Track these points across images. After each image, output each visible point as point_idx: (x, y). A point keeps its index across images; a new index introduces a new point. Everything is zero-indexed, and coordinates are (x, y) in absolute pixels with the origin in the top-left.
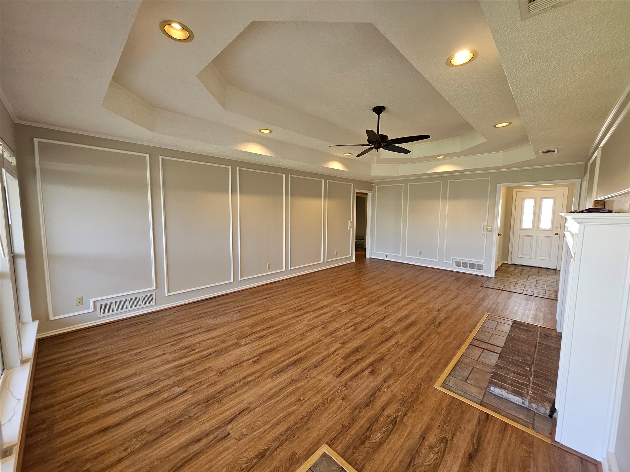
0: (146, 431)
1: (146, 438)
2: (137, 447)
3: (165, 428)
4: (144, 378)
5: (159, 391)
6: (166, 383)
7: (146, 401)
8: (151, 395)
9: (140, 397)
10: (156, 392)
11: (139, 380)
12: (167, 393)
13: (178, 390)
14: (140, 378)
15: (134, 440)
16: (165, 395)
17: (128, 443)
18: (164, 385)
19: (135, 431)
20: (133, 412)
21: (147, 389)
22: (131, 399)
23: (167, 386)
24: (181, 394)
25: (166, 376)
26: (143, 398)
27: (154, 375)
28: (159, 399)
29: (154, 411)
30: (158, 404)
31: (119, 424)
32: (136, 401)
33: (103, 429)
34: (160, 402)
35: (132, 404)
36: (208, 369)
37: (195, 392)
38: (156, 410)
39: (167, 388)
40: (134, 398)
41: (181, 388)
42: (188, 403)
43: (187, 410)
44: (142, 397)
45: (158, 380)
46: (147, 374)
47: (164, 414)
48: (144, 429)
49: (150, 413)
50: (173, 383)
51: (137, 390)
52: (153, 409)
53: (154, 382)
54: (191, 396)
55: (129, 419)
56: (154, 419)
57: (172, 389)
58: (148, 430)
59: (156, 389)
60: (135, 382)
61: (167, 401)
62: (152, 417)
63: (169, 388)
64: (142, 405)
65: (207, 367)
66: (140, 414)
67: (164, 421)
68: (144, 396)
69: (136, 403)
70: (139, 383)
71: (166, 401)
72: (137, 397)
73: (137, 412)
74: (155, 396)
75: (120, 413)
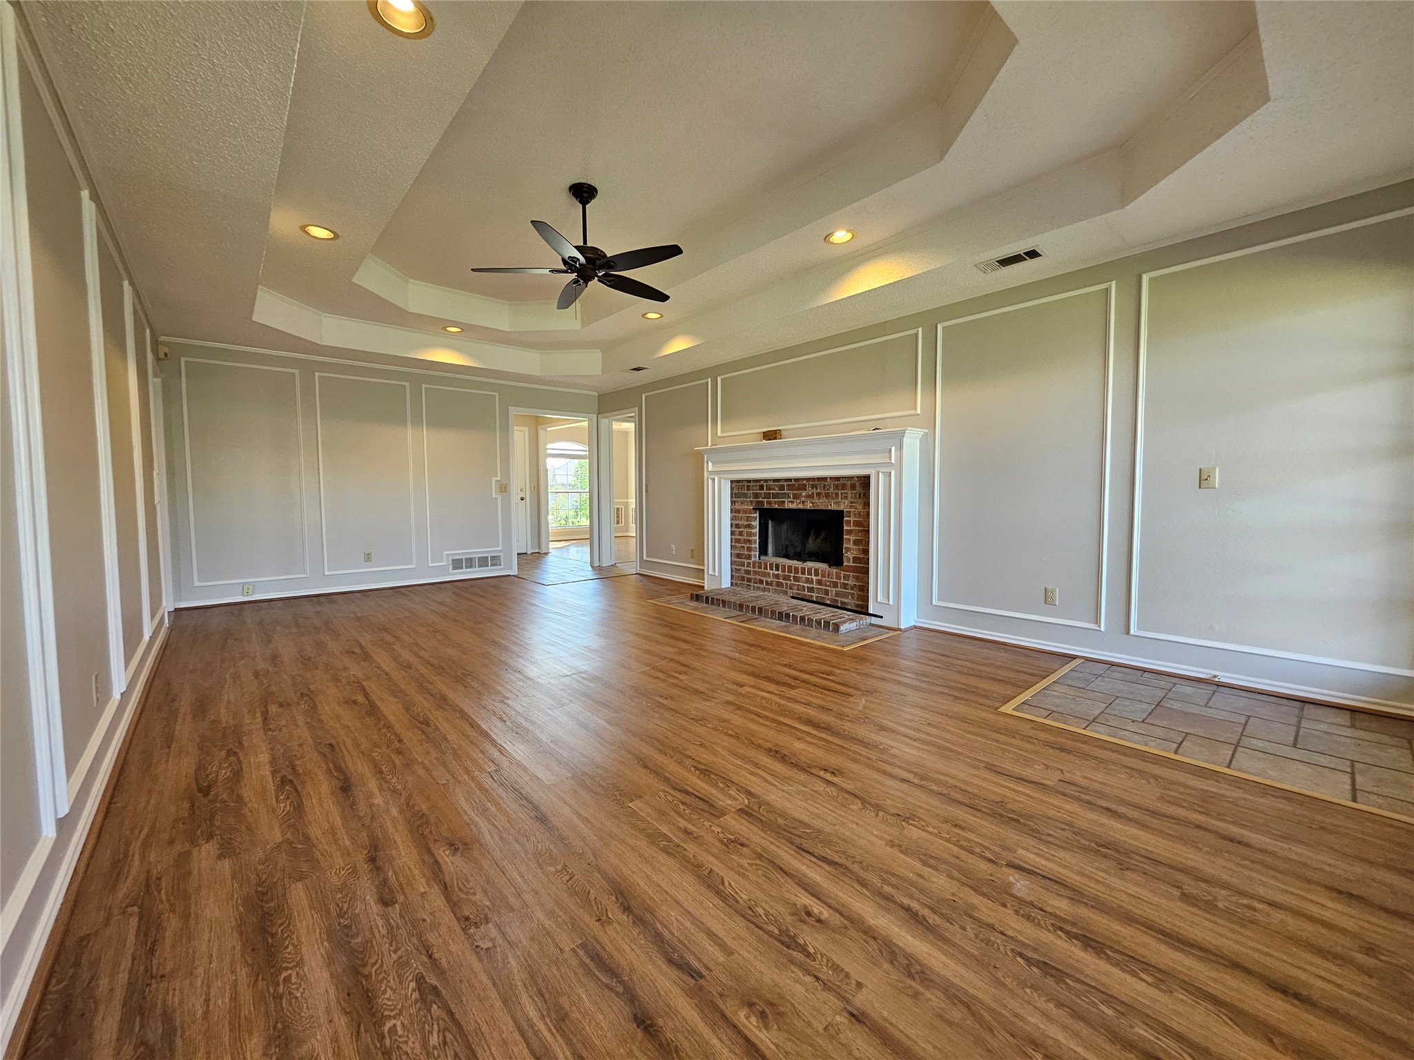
0: (1183, 894)
1: (1191, 887)
2: (1224, 892)
3: (1139, 864)
4: (1044, 1014)
5: (1061, 929)
6: (1016, 925)
7: (1119, 943)
8: (1089, 942)
9: (1123, 970)
10: (1067, 933)
11: (1065, 1028)
12: (1049, 905)
13: (1021, 886)
14: (1053, 1031)
15: (1220, 905)
16: (1060, 905)
17: (1238, 912)
18: (1028, 925)
19: (1208, 916)
20: (1177, 956)
21: (1080, 966)
22: (1152, 992)
23: (1028, 918)
24: (1030, 872)
25: (988, 942)
26: (1117, 956)
27: (1008, 981)
28: (1083, 912)
29: (1125, 905)
30: (1099, 906)
31: (1236, 966)
32: (1143, 970)
33: (1291, 999)
34: (1092, 907)
35: (1163, 977)
36: (900, 846)
37: (1005, 848)
38: (1119, 902)
39: (1035, 913)
40: (1140, 986)
41: (1011, 878)
42: (1045, 850)
43: (1065, 845)
44: (1116, 964)
45: (1021, 955)
46: (1016, 1015)
47: (1115, 881)
48: (1181, 899)
49: (1139, 912)
50: (1004, 906)
51: (1109, 998)
52: (1122, 910)
53: (1038, 964)
54: (1020, 851)
55: (1201, 949)
56: (1144, 893)
57: (1029, 899)
58: (1177, 893)
59: (1059, 942)
60: (1085, 1031)
61: (1074, 890)
62: (1145, 901)
63: (1026, 910)
64: (1137, 944)
65: (895, 852)
66: (1163, 933)
67: (1128, 873)
68: (1109, 959)
69: (1147, 966)
70: (1077, 1015)
71: (1076, 895)
72: (1128, 978)
73: (1166, 943)
74: (1082, 928)
75: (1214, 988)
